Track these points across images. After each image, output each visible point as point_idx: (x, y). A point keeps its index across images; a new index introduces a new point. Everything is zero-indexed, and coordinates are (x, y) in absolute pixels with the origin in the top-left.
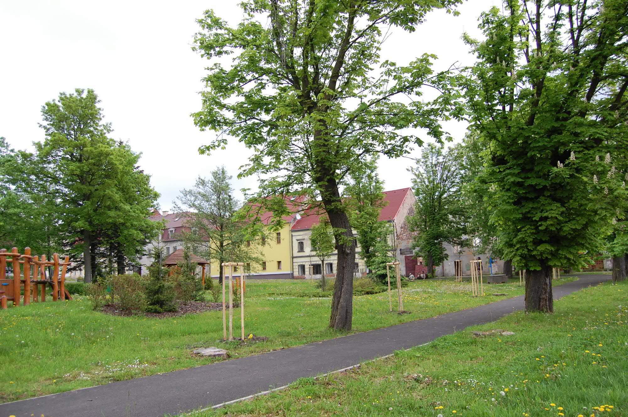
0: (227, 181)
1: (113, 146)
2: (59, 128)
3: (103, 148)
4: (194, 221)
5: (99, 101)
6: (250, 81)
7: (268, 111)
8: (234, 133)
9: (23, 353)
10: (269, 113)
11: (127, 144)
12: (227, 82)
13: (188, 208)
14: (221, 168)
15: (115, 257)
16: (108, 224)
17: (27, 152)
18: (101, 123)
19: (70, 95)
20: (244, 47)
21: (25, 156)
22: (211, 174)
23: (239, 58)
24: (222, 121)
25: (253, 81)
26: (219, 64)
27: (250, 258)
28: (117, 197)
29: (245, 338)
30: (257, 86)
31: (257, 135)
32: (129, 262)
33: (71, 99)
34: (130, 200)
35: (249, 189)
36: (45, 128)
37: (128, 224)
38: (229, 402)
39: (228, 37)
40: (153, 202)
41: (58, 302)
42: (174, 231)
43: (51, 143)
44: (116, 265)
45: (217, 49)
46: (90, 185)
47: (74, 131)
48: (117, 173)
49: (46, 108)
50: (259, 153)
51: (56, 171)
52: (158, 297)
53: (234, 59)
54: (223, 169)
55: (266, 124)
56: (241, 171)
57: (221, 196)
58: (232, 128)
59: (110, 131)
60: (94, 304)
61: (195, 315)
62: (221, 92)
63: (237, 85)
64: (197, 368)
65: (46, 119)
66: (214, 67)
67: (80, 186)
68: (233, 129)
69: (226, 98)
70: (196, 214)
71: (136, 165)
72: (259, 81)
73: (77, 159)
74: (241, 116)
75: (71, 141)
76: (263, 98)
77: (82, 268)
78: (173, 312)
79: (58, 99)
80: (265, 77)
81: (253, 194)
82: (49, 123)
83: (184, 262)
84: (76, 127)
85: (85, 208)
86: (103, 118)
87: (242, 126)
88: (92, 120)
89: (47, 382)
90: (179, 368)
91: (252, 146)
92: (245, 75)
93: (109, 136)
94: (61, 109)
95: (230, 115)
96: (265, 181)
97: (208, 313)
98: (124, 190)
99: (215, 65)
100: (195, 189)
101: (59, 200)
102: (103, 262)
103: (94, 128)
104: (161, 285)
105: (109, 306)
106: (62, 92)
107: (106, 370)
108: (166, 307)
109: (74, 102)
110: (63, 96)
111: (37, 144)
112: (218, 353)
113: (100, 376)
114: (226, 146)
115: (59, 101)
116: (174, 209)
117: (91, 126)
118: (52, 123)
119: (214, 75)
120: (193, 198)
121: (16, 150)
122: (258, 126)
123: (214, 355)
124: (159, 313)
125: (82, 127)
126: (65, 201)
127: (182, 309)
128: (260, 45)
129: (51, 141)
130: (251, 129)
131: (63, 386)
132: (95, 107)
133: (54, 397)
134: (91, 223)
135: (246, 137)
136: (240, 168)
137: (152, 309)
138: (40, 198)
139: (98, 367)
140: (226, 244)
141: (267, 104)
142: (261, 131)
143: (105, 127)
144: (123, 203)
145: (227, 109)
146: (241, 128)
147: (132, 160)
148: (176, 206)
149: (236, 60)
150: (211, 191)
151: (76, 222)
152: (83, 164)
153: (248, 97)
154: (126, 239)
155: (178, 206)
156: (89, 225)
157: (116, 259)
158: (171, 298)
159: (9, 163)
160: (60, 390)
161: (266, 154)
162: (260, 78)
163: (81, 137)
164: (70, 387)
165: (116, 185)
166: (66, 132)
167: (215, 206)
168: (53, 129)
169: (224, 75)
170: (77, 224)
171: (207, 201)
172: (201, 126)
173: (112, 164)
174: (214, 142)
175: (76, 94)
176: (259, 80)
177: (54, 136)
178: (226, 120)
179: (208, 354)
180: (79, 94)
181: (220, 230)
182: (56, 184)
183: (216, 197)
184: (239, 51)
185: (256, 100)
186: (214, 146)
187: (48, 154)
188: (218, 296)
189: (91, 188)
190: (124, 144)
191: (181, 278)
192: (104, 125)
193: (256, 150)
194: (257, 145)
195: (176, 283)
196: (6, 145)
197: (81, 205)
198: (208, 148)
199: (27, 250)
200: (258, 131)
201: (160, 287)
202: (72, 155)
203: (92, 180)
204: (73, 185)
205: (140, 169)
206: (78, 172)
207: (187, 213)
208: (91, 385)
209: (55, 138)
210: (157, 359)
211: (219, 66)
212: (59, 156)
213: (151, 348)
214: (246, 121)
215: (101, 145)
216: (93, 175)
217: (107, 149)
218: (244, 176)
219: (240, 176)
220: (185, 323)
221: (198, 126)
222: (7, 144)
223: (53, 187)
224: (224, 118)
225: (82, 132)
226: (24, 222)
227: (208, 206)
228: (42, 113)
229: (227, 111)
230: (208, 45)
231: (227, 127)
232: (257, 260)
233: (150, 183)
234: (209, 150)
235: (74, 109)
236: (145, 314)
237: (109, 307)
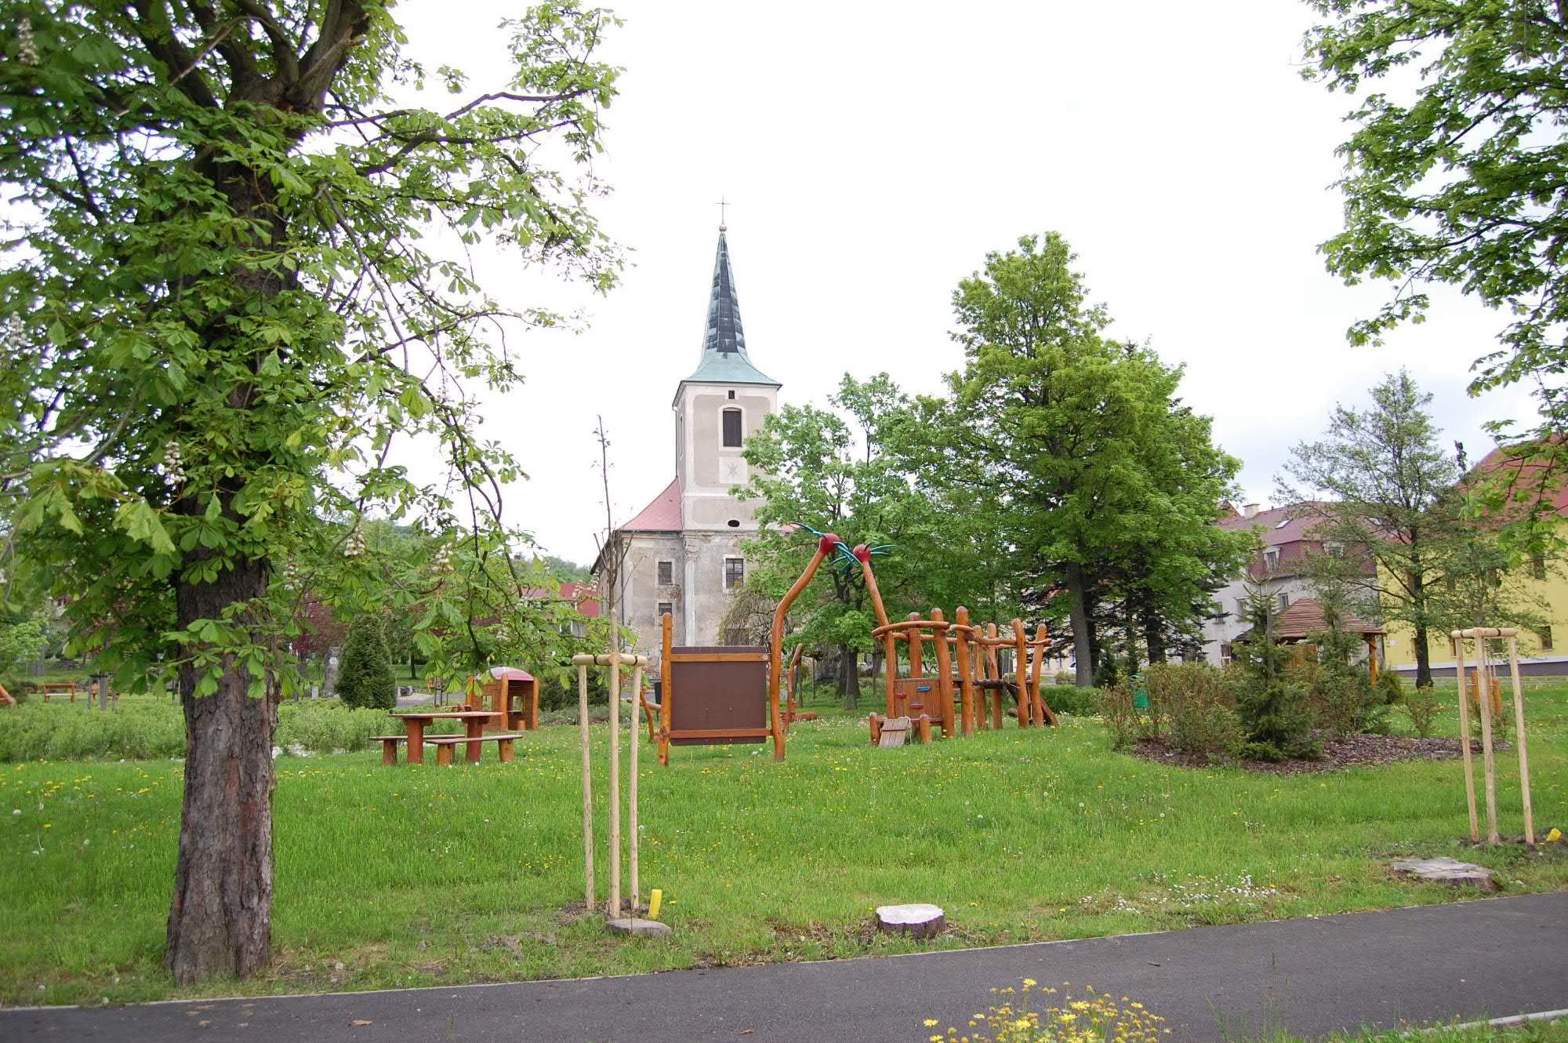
0: (1418, 409)
1: (1116, 358)
2: (994, 335)
3: (1093, 365)
4: (1333, 523)
5: (1072, 257)
6: (1479, 119)
7: (1541, 194)
8: (1448, 273)
9: (983, 841)
10: (1548, 199)
11: (1149, 347)
12: (1410, 139)
13: (1316, 492)
14: (1396, 375)
15: (1141, 624)
16: (1121, 545)
17: (934, 398)
18: (1082, 308)
19: (1008, 255)
20: (1449, 31)
21: (930, 407)
22: (1371, 396)
23: (1440, 64)
24: (1407, 246)
25: (1489, 119)
26: (1382, 95)
27: (1505, 617)
28: (1137, 477)
29: (1536, 840)
30: (1505, 128)
31: (1515, 268)
32: (1174, 636)
33: (1012, 265)
34: (1168, 482)
35: (1509, 422)
36: (963, 338)
37: (1170, 543)
38: (1541, 1015)
39: (1397, 17)
40: (1224, 484)
41: (1030, 729)
42: (1277, 554)
43: (979, 372)
44: (1142, 644)
45: (1372, 57)
46: (1072, 457)
47: (1025, 336)
48: (1132, 422)
49: (962, 294)
50: (1529, 316)
51: (997, 433)
52: (1269, 721)
53: (1425, 71)
54: (1404, 378)
55: (1540, 230)
56: (1478, 373)
57: (1404, 452)
58: (1441, 260)
59: (1106, 322)
60: (1116, 736)
61: (1372, 770)
62: (1395, 170)
63: (1442, 141)
64: (1411, 912)
65: (965, 319)
66: (1368, 108)
67: (1050, 460)
68: (1443, 263)
69: (1410, 184)
70: (1338, 506)
71: (1172, 397)
72: (1507, 115)
73: (1037, 399)
74: (1463, 221)
75: (1023, 358)
76: (1524, 159)
77: (1065, 652)
78: (1311, 760)
79: (984, 268)
80: (1524, 99)
81: (1523, 436)
82: (972, 326)
83: (1326, 630)
84: (1028, 327)
85: (1067, 511)
86: (1085, 296)
87: (1469, 249)
88: (1061, 303)
89: (1047, 911)
90: (1358, 905)
91: (1503, 299)
92: (1461, 108)
93: (1104, 335)
94: (992, 290)
95: (1426, 227)
96: (1555, 392)
97: (1407, 766)
98: (1150, 461)
99: (1370, 100)
100: (1330, 441)
101: (1006, 499)
102: (1115, 637)
103: (1069, 321)
104: (1276, 690)
105: (1148, 740)
106: (990, 252)
107: (1173, 896)
108: (1291, 748)
109: (1018, 269)
110: (994, 261)
111: (951, 377)
112: (1466, 875)
113: (1163, 909)
114: (1425, 312)
115: (986, 274)
116: (1277, 495)
117: (1060, 318)
118: (976, 325)
119: (1370, 127)
120: (1326, 465)
121: (912, 397)
122: (1517, 241)
123: (1455, 880)
124: (1275, 761)
125: (1041, 323)
126: (1018, 499)
127: (1333, 753)
128: (1497, 11)
129: (980, 366)
130: (1496, 254)
131: (1087, 925)
132: (1065, 272)
133: (1069, 947)
134: (1081, 544)
135: (1484, 278)
136: (1474, 367)
137: (1255, 752)
138: (967, 497)
139: (1153, 887)
140: (1431, 579)
141: (1538, 173)
142: (1527, 254)
143: (1092, 314)
144: (1151, 492)
145: (1420, 211)
146: (1466, 256)
147: (1162, 385)
148: (1283, 489)
149: (1430, 73)
150: (1376, 440)
151: (1050, 545)
152: (1053, 411)
153: (1480, 166)
154: (1166, 580)
155: (1291, 488)
156: (1079, 551)
157: (1142, 628)
158: (1303, 723)
159: (899, 427)
160: (1079, 933)
161: (1550, 318)
162: (1511, 104)
163: (1043, 349)
164: (1100, 929)
165: (1132, 451)
166: (1007, 342)
167: (1389, 479)
168: (981, 340)
169: (1396, 122)
170: (1053, 548)
171: (1367, 468)
172: (1347, 272)
173: (1119, 400)
174: (1390, 308)
175: (1019, 251)
176: (1506, 110)
177: (985, 354)
178: (1419, 241)
179: (1434, 876)
180: (1029, 250)
181: (1409, 542)
182: (997, 461)
183: (1390, 456)
184: (1435, 46)
185: (1503, 169)
186: (1392, 319)
187: (976, 395)
188: (1429, 722)
189: (1076, 463)
190: (1139, 350)
191: (1323, 673)
192: (1089, 312)
193: (1520, 309)
194: (1519, 294)
195: (1311, 686)
196: (890, 389)
197: (1052, 505)
198: (1373, 327)
199: (960, 613)
200: (1519, 255)
201: (1273, 695)
202: (1026, 393)
203: (1075, 444)
204: (1034, 460)
205: (1183, 405)
206: (1043, 430)
207: (1313, 504)
208: (1146, 929)
209: (987, 358)
210: (1296, 877)
211: (1383, 101)
212: (998, 398)
213: (1274, 850)
214: (1478, 233)
215: (1088, 358)
216: (1077, 430)
217: (1102, 368)
218: (1488, 388)
219: (1475, 388)
220: (1349, 791)
221: (1337, 275)
222: (892, 385)
223: (992, 470)
224: (1411, 238)
225: (1042, 336)
226: (940, 552)
227: (1369, 483)
228: (955, 307)
229: (1421, 217)
230: (1343, 53)
231: (1424, 262)
232: (1524, 620)
233: (1211, 437)
234: (1376, 331)
235: (1020, 284)
236: (1239, 762)
237: (1150, 744)
